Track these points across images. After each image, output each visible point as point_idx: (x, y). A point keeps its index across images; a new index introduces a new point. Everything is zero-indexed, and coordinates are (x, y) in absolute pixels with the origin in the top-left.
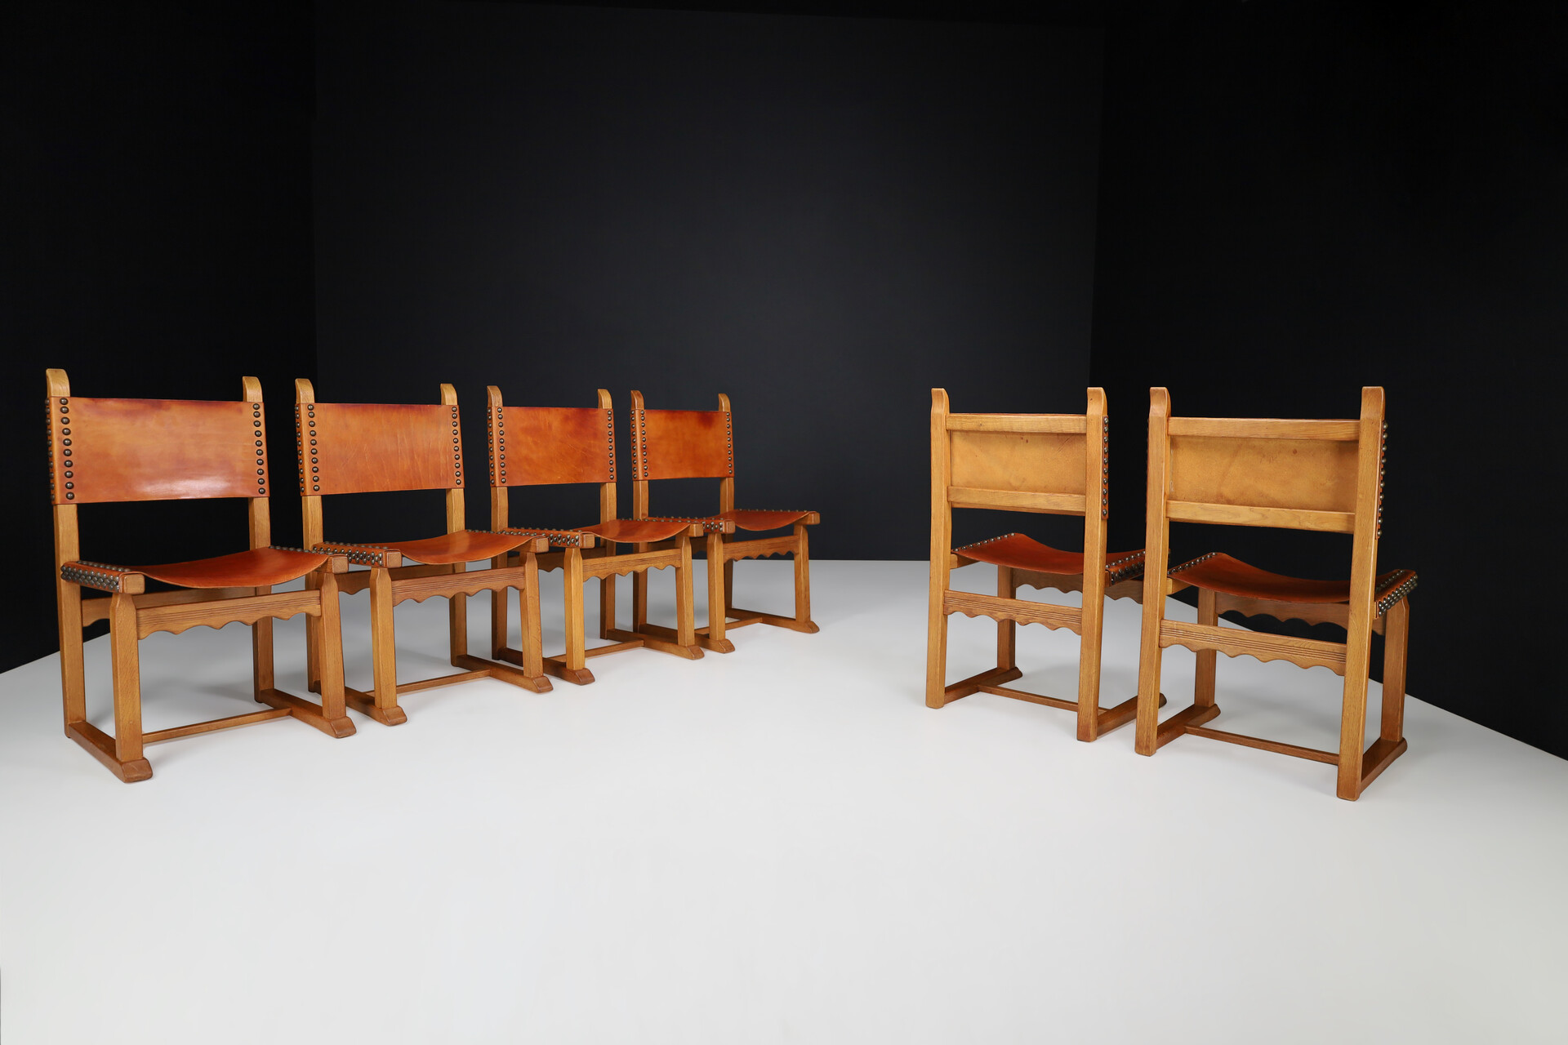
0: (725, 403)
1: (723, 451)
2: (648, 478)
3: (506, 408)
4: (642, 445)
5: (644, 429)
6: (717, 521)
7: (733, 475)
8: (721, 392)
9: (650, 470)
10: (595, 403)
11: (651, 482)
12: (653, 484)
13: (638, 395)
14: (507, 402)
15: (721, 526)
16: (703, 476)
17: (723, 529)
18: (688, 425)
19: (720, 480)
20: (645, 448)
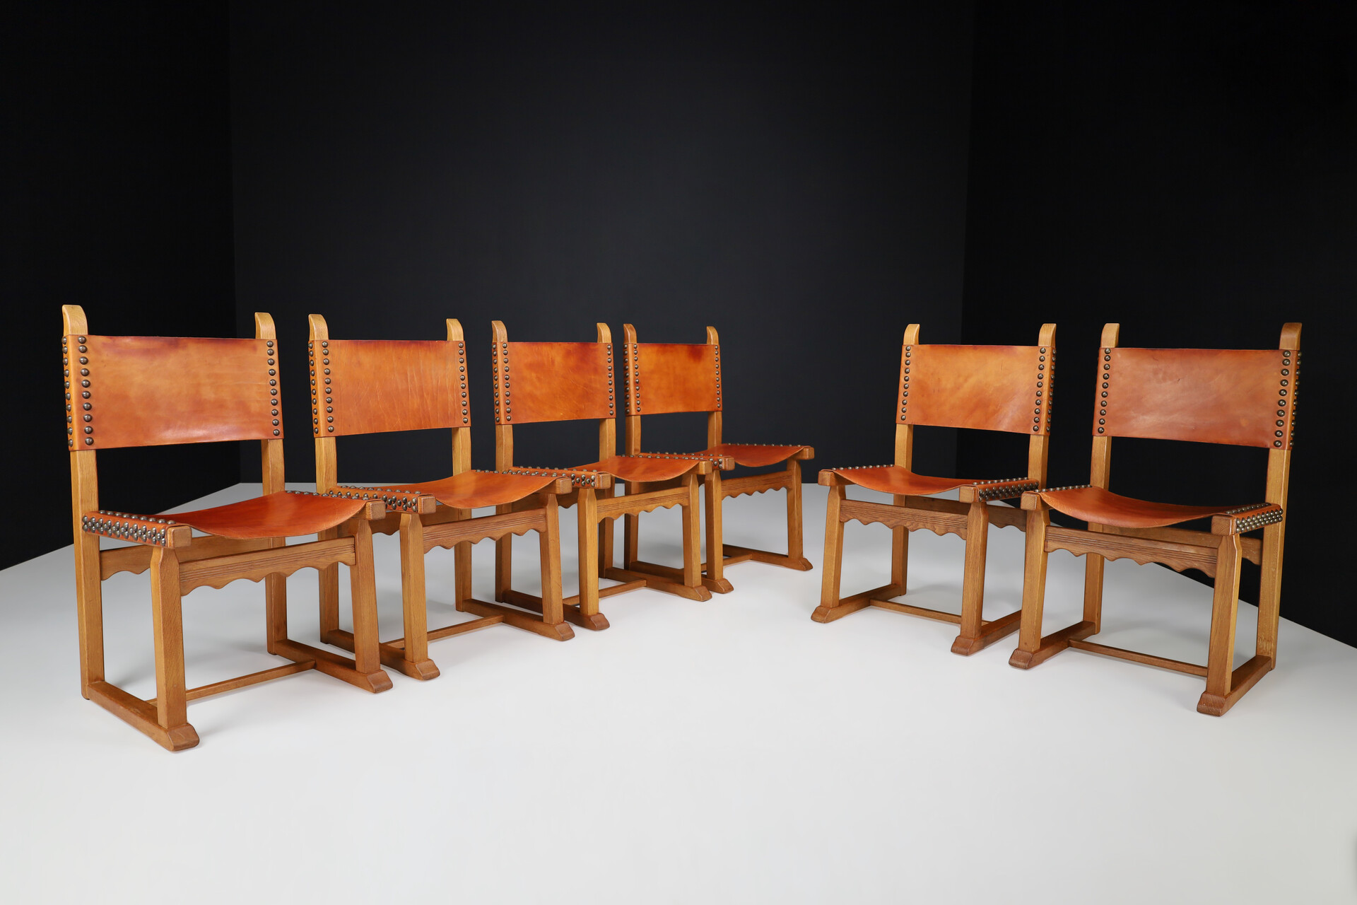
0: (713, 334)
1: (712, 385)
2: (640, 413)
3: (511, 343)
4: (635, 379)
5: (637, 363)
6: (715, 458)
7: (721, 409)
8: (710, 325)
9: (643, 404)
10: (594, 336)
11: (643, 417)
12: (645, 419)
13: (631, 328)
14: (511, 338)
15: (720, 463)
16: (692, 410)
17: (722, 466)
18: (678, 357)
19: (708, 414)
20: (637, 383)
